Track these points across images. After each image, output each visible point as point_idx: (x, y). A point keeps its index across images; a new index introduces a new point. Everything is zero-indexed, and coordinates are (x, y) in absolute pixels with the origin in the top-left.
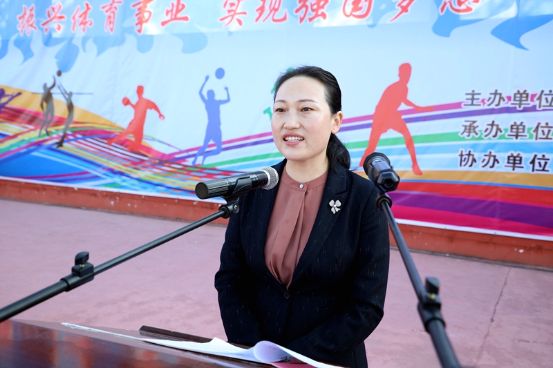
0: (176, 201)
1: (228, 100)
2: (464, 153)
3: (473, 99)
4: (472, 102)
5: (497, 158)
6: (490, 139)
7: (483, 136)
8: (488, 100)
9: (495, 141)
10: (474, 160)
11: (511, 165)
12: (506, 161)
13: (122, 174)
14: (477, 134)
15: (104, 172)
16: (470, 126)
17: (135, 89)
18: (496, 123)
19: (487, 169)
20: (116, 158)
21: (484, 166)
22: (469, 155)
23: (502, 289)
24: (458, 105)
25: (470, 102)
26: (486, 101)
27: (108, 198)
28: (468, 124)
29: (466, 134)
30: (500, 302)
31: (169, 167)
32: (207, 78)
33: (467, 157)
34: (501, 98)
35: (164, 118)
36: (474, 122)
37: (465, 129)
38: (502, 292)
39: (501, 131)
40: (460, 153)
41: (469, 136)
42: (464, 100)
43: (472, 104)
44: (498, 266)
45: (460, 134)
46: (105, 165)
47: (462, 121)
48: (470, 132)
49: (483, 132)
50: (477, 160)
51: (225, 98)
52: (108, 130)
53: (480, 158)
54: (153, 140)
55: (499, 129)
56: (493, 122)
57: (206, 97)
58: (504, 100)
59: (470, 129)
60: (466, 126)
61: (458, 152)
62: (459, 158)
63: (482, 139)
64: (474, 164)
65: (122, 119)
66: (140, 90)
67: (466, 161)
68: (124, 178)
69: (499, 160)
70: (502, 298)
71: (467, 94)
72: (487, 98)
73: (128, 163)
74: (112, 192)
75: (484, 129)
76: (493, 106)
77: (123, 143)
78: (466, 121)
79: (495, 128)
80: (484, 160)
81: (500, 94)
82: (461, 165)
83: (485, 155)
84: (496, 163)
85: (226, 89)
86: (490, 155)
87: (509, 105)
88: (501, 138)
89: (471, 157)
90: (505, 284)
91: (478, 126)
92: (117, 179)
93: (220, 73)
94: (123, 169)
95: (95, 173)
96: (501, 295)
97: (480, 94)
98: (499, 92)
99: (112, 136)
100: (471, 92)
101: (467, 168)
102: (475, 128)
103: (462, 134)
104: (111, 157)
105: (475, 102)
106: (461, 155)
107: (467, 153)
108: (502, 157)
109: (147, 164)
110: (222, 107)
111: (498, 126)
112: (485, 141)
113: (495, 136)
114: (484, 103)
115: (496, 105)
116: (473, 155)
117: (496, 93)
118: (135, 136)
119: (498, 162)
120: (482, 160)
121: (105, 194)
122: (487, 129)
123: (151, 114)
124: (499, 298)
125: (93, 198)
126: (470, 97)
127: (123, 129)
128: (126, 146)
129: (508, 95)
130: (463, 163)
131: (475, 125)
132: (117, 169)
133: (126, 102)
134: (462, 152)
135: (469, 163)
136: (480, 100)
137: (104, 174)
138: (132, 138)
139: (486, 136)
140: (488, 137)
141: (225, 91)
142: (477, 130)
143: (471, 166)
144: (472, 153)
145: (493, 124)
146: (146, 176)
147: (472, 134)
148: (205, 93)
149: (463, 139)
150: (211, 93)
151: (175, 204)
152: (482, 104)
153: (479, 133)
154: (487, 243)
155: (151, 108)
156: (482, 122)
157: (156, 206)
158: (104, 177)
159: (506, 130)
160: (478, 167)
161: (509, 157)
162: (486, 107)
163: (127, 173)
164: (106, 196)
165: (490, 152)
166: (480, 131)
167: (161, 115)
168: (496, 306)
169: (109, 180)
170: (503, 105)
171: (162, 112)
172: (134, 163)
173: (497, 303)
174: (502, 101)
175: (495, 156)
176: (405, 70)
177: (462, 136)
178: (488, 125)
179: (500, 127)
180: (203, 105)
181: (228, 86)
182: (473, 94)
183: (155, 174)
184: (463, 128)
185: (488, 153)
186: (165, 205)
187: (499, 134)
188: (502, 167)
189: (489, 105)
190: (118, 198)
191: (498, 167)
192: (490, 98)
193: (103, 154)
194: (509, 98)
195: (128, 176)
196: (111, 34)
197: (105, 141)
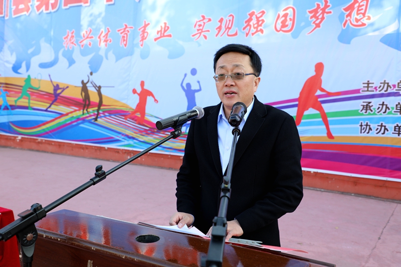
0: (169, 156)
1: (200, 90)
2: (363, 124)
3: (368, 87)
4: (368, 89)
5: (387, 127)
6: (381, 114)
7: (376, 112)
8: (379, 88)
9: (385, 115)
10: (370, 129)
11: (397, 132)
12: (393, 129)
13: (134, 138)
14: (372, 111)
15: (123, 137)
16: (367, 105)
17: (139, 83)
18: (385, 103)
19: (380, 135)
20: (130, 128)
21: (377, 133)
22: (367, 125)
23: (390, 218)
24: (358, 91)
25: (366, 89)
26: (377, 88)
27: (126, 154)
28: (365, 104)
29: (364, 111)
30: (387, 227)
31: (164, 134)
32: (186, 75)
33: (365, 127)
34: (388, 86)
35: (157, 102)
36: (370, 103)
37: (364, 108)
38: (389, 220)
39: (389, 109)
40: (360, 124)
41: (366, 112)
42: (362, 88)
43: (368, 91)
44: (388, 203)
45: (359, 111)
46: (124, 132)
47: (361, 102)
48: (367, 110)
49: (376, 110)
50: (372, 129)
51: (198, 88)
52: (125, 110)
53: (374, 128)
54: (152, 116)
55: (387, 108)
56: (383, 102)
57: (185, 88)
58: (391, 88)
59: (367, 108)
60: (364, 106)
61: (359, 123)
62: (360, 127)
63: (376, 114)
64: (370, 132)
65: (132, 102)
66: (142, 84)
67: (365, 129)
68: (135, 141)
69: (388, 129)
70: (388, 224)
71: (363, 83)
72: (379, 86)
73: (137, 131)
74: (129, 150)
75: (377, 108)
76: (383, 92)
77: (134, 118)
78: (364, 102)
79: (384, 107)
80: (378, 129)
81: (388, 83)
82: (361, 133)
83: (378, 126)
84: (386, 131)
85: (199, 82)
86: (382, 126)
87: (394, 91)
88: (389, 113)
89: (368, 127)
90: (392, 215)
91: (372, 106)
92: (131, 142)
93: (194, 72)
94: (134, 135)
95: (118, 138)
96: (388, 222)
97: (373, 83)
98: (387, 82)
99: (127, 114)
100: (366, 82)
101: (365, 134)
102: (370, 107)
103: (361, 111)
104: (127, 127)
105: (370, 89)
106: (361, 126)
107: (366, 124)
108: (391, 127)
109: (149, 132)
110: (196, 94)
111: (386, 105)
112: (378, 116)
113: (385, 112)
114: (376, 90)
115: (385, 91)
116: (370, 126)
117: (385, 83)
118: (141, 114)
119: (388, 131)
120: (376, 129)
121: (124, 151)
122: (379, 108)
123: (150, 99)
124: (387, 224)
125: (117, 154)
126: (366, 85)
127: (133, 109)
128: (136, 121)
129: (393, 84)
130: (363, 131)
131: (371, 105)
132: (131, 135)
133: (134, 91)
134: (362, 123)
135: (367, 131)
136: (373, 88)
137: (123, 139)
138: (138, 115)
139: (378, 112)
140: (380, 113)
141: (198, 84)
142: (372, 108)
143: (368, 133)
144: (369, 124)
145: (383, 104)
146: (149, 140)
147: (369, 111)
148: (184, 85)
149: (362, 115)
150: (189, 85)
151: (169, 158)
152: (375, 90)
153: (374, 111)
154: (381, 186)
155: (149, 96)
156: (375, 103)
157: (156, 160)
158: (123, 140)
159: (393, 108)
160: (373, 134)
161: (395, 127)
162: (378, 92)
163: (137, 138)
164: (125, 153)
165: (382, 124)
166: (374, 109)
167: (156, 100)
168: (383, 229)
169: (126, 142)
170: (390, 91)
171: (156, 98)
172: (141, 131)
173: (385, 227)
174: (389, 88)
175: (385, 126)
176: (319, 67)
177: (361, 112)
178: (380, 105)
179: (388, 106)
180: (184, 93)
181: (199, 80)
182: (368, 83)
183: (155, 138)
184: (362, 107)
185: (380, 124)
186: (162, 159)
187: (388, 111)
188: (390, 134)
189: (380, 91)
190: (132, 154)
191: (387, 134)
192: (380, 86)
193: (122, 125)
194: (394, 86)
195: (137, 140)
196: (125, 48)
197: (123, 117)
